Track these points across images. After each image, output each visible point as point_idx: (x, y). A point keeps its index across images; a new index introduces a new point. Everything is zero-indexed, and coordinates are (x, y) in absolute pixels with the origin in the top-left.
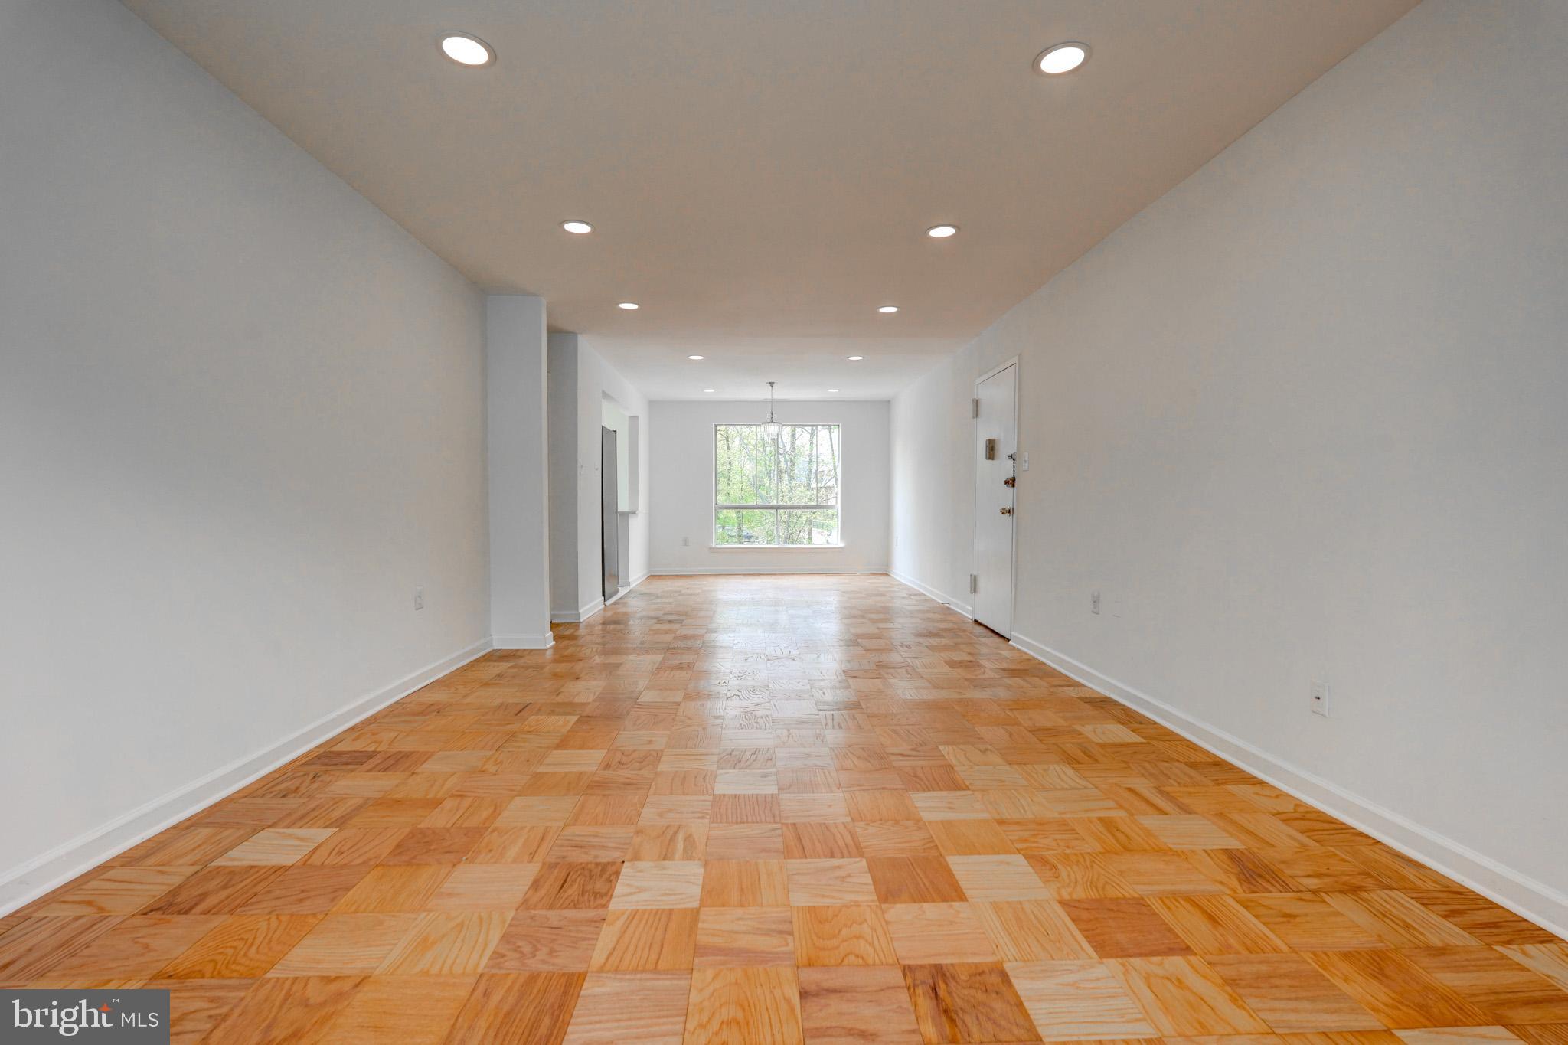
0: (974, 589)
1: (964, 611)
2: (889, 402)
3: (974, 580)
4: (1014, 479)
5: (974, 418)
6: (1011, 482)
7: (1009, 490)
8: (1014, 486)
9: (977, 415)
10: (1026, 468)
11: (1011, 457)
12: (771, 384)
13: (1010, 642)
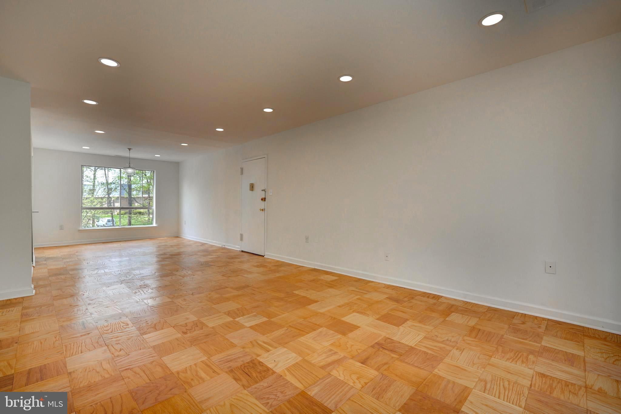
0: (242, 239)
1: (236, 248)
2: (178, 163)
3: (242, 236)
4: (265, 199)
5: (241, 174)
6: (264, 199)
7: (263, 202)
8: (265, 201)
9: (242, 173)
10: (271, 194)
11: (264, 190)
12: (130, 149)
13: (265, 256)
